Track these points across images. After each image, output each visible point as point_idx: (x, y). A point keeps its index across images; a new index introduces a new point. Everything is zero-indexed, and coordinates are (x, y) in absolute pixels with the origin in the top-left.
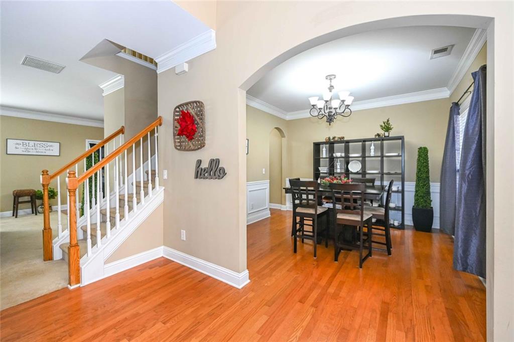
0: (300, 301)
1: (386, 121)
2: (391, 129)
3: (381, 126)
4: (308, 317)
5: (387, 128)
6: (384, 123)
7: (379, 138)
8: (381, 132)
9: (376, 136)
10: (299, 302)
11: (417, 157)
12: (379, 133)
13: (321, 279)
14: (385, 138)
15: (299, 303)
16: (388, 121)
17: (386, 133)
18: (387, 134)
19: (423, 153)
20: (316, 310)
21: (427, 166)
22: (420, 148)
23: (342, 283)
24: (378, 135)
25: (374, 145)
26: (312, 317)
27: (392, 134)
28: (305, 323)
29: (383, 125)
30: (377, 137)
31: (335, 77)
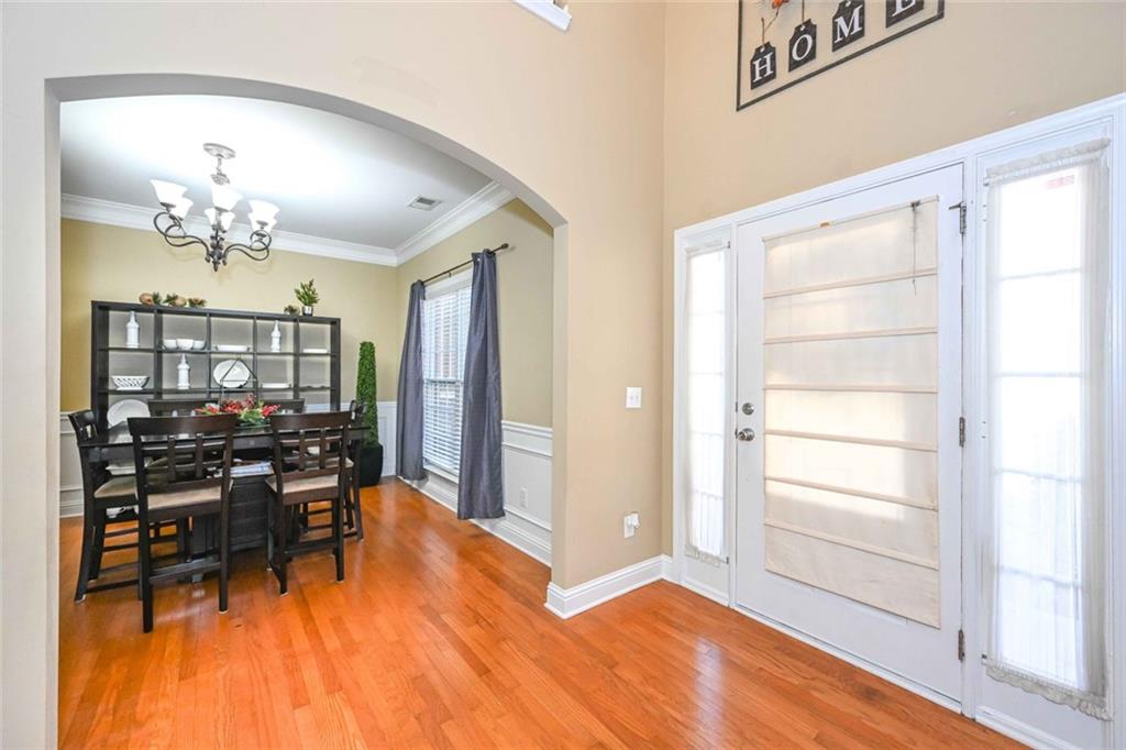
0: (297, 705)
1: (308, 283)
2: (316, 302)
3: (298, 292)
4: (345, 714)
5: (308, 297)
6: (303, 287)
7: (292, 315)
8: (298, 305)
9: (286, 310)
10: (294, 708)
11: (358, 357)
12: (293, 305)
13: (290, 641)
14: (305, 318)
15: (297, 710)
16: (311, 284)
17: (307, 307)
18: (308, 310)
19: (367, 351)
20: (345, 693)
21: (373, 375)
22: (363, 344)
23: (337, 622)
24: (291, 309)
25: (279, 330)
26: (353, 708)
27: (318, 310)
28: (352, 728)
29: (301, 290)
30: (288, 313)
31: (232, 156)
